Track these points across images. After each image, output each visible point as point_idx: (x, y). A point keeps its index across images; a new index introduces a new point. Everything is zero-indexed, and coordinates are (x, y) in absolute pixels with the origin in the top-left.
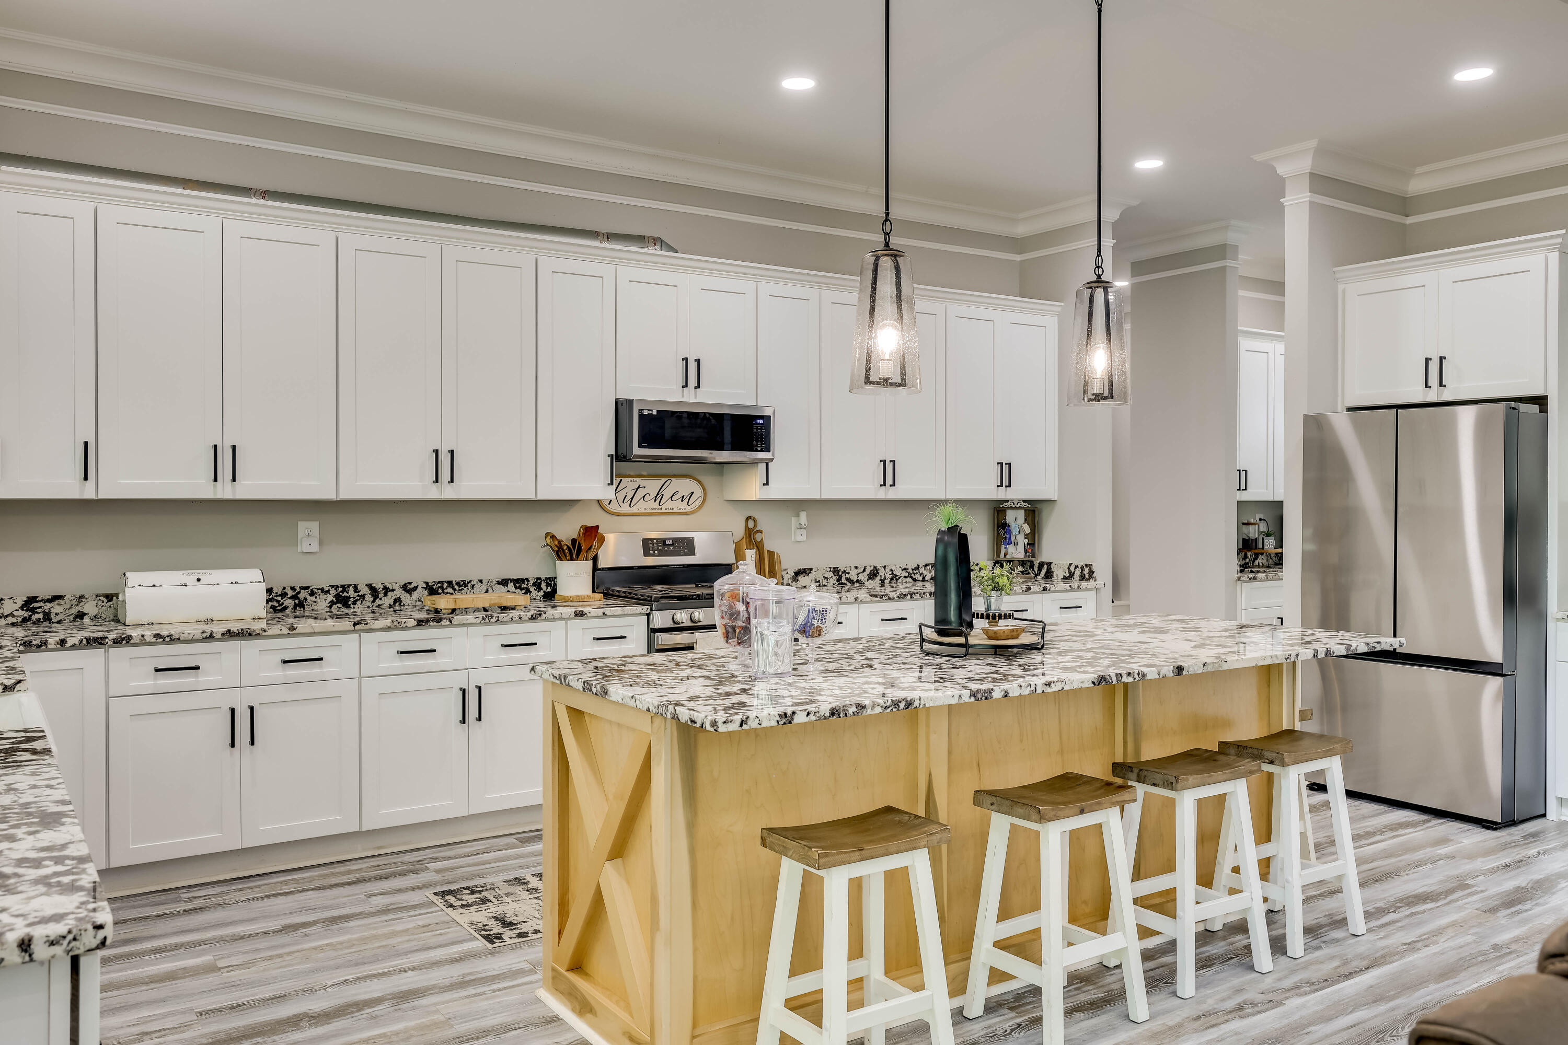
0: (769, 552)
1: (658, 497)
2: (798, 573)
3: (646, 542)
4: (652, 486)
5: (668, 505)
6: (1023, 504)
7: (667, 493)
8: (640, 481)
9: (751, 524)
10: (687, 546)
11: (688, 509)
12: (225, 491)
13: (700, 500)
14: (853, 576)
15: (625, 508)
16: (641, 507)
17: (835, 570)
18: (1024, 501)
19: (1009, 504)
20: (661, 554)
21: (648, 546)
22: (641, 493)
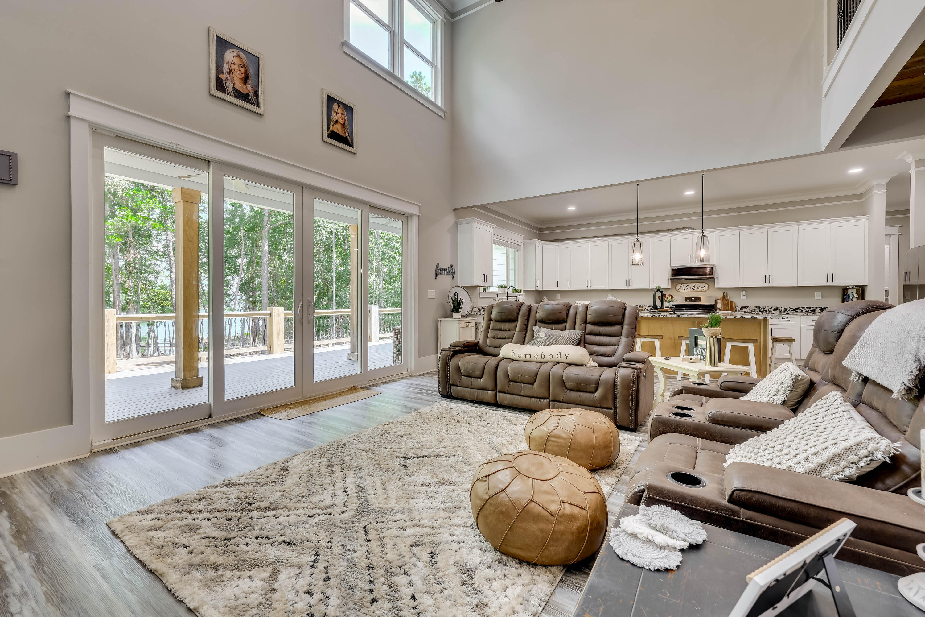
0: (731, 302)
1: (693, 288)
2: (742, 308)
3: (686, 298)
4: (691, 285)
5: (697, 290)
6: (855, 287)
7: (696, 287)
8: (688, 284)
9: (725, 294)
10: (699, 299)
11: (703, 291)
12: (589, 288)
13: (707, 288)
14: (767, 309)
15: (683, 290)
16: (688, 290)
17: (759, 308)
18: (855, 286)
19: (849, 287)
20: (690, 301)
21: (686, 299)
22: (688, 287)
